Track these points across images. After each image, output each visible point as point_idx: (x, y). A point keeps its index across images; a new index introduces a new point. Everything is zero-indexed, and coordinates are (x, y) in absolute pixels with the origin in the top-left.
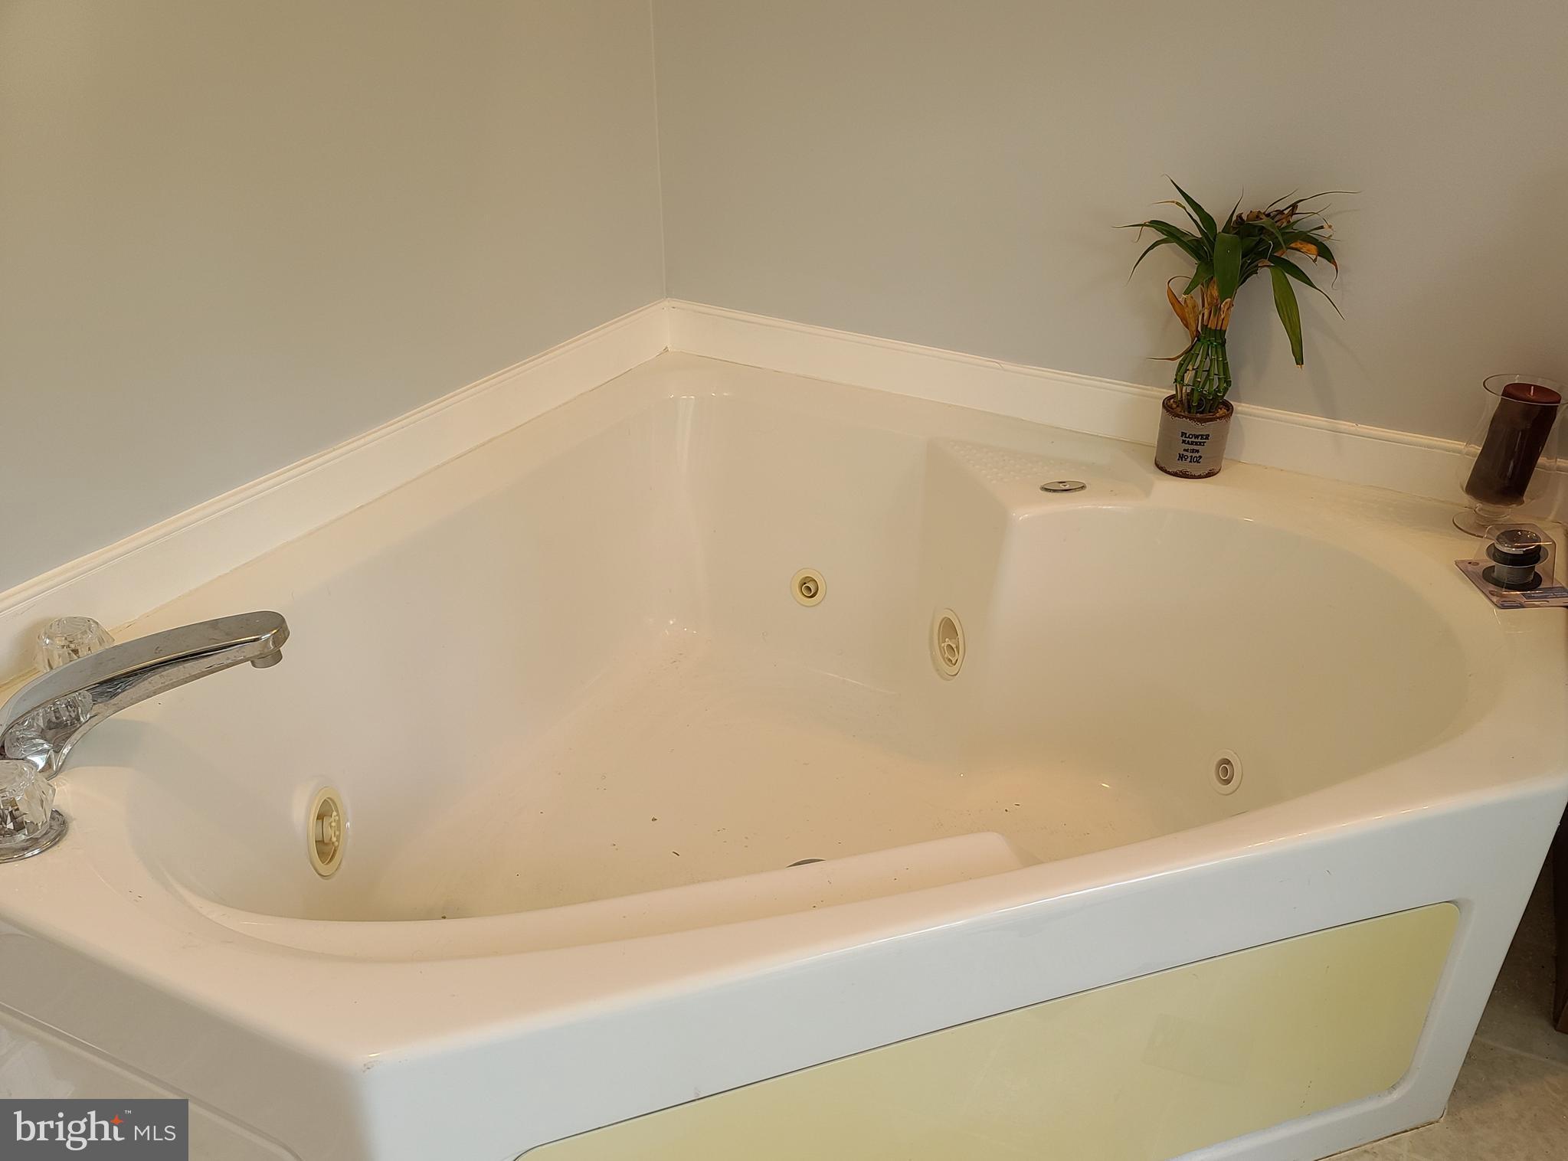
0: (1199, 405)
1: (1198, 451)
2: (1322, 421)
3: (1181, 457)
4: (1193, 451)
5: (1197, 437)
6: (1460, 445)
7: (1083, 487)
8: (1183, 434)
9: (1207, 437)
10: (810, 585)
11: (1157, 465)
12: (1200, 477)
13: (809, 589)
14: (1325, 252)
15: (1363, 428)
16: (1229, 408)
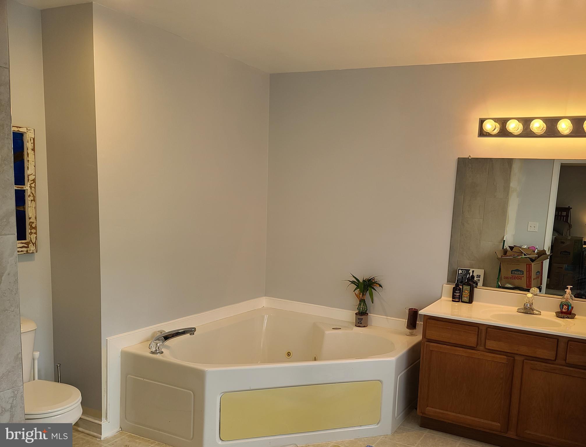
0: (361, 313)
1: (361, 322)
2: (385, 317)
3: (358, 323)
4: (360, 322)
5: (361, 319)
6: (404, 320)
7: (340, 329)
8: (358, 318)
9: (363, 319)
10: (289, 354)
11: (356, 326)
12: (362, 327)
13: (289, 355)
14: (380, 286)
15: (392, 318)
16: (367, 314)
